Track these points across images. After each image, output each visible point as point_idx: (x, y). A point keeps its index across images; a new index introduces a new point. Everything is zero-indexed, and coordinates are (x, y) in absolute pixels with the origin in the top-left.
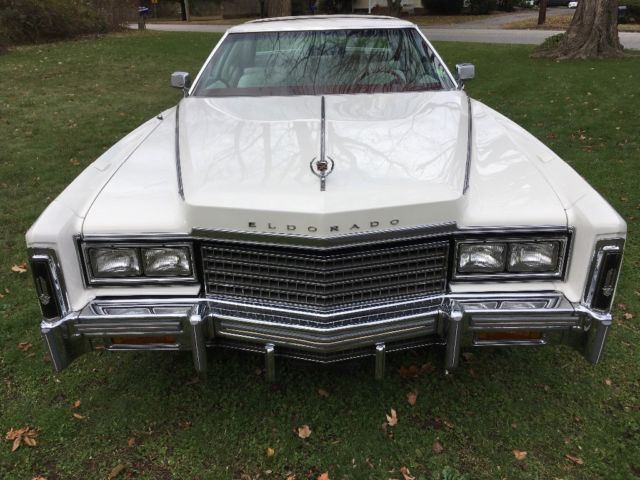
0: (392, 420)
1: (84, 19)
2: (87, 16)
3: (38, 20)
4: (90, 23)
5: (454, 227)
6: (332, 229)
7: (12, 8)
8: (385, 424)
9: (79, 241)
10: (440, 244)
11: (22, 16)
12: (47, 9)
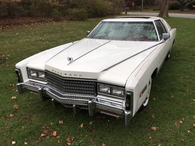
0: (82, 126)
1: (109, 12)
2: (110, 11)
3: (96, 12)
4: (110, 12)
5: (96, 80)
6: (65, 74)
7: (91, 9)
8: (79, 127)
9: (27, 68)
10: (93, 83)
11: (93, 11)
12: (99, 9)
